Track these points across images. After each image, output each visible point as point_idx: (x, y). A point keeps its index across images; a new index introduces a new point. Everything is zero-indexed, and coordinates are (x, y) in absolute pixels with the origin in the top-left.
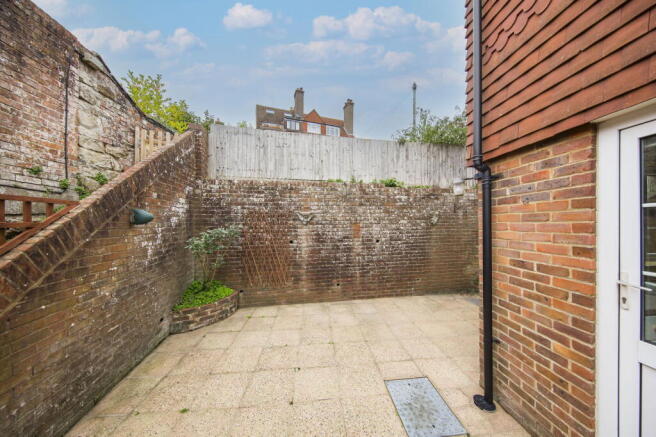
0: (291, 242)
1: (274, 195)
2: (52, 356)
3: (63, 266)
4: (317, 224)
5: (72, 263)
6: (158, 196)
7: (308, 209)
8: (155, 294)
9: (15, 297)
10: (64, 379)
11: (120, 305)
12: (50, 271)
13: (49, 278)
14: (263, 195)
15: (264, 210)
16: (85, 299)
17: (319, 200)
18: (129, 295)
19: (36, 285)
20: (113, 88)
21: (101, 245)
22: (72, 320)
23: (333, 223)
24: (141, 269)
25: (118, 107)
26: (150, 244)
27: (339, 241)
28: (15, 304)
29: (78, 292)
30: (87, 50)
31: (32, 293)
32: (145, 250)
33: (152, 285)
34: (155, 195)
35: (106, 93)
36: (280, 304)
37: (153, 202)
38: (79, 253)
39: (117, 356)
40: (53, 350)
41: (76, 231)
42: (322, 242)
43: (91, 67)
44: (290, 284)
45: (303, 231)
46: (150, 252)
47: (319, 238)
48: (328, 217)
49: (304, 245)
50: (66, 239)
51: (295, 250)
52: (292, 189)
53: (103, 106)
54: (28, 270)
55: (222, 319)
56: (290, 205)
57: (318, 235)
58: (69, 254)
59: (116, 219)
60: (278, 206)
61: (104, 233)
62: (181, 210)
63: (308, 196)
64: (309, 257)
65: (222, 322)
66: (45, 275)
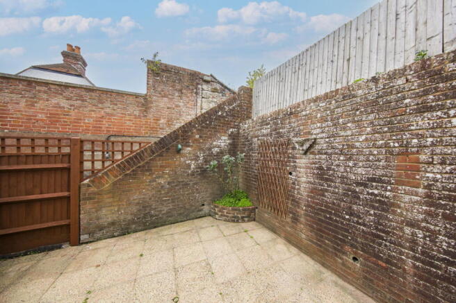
0: (291, 174)
1: (276, 124)
2: (134, 200)
3: (139, 167)
4: (320, 153)
5: (144, 166)
6: (200, 137)
7: (309, 133)
8: (197, 189)
9: (120, 175)
10: (139, 210)
11: (170, 190)
12: (134, 168)
13: (133, 171)
14: (269, 126)
15: (270, 139)
16: (150, 182)
17: (323, 120)
18: (176, 186)
19: (128, 172)
20: (218, 87)
21: (159, 160)
22: (144, 189)
23: (348, 152)
24: (186, 175)
25: (221, 95)
26: (193, 162)
27: (358, 184)
28: (121, 177)
29: (146, 178)
30: (204, 75)
31: (126, 175)
32: (189, 166)
33: (195, 184)
34: (197, 136)
35: (215, 90)
36: (279, 235)
37: (196, 140)
38: (147, 163)
39: (168, 213)
40: (135, 198)
41: (145, 154)
42: (327, 180)
43: (207, 82)
44: (289, 220)
45: (302, 162)
46: (193, 166)
47: (323, 174)
48: (338, 143)
49: (304, 179)
50: (141, 157)
51: (294, 183)
52: (291, 113)
53: (213, 97)
54: (125, 166)
55: (233, 221)
56: (289, 132)
57: (320, 168)
58: (142, 163)
59: (169, 149)
60: (280, 135)
61: (161, 155)
62: (222, 144)
63: (308, 117)
64: (308, 196)
65: (232, 224)
66: (132, 169)
